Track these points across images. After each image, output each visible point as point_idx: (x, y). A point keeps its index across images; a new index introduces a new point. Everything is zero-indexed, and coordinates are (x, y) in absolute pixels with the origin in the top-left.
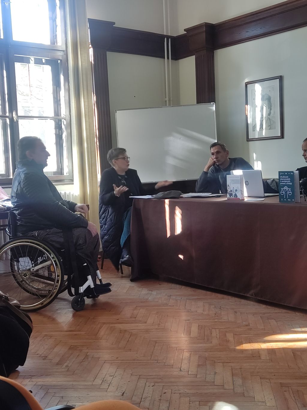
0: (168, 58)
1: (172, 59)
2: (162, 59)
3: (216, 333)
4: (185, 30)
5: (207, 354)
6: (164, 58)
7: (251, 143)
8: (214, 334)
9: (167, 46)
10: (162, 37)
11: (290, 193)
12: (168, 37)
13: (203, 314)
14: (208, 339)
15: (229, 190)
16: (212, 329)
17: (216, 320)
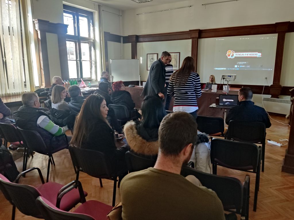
4: (128, 35)
6: (121, 43)
7: (148, 71)
9: (122, 39)
10: (120, 36)
12: (122, 36)
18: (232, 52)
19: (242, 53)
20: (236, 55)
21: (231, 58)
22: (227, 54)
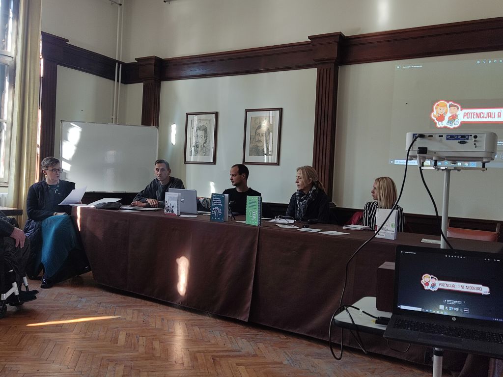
0: (118, 81)
1: (121, 82)
2: (112, 81)
3: (142, 341)
4: (136, 59)
5: (133, 363)
6: (115, 80)
8: (141, 342)
11: (220, 212)
13: (131, 321)
14: (135, 348)
15: (166, 206)
16: (140, 336)
17: (144, 328)
18: (450, 106)
19: (486, 111)
20: (464, 116)
21: (449, 126)
22: (435, 113)
